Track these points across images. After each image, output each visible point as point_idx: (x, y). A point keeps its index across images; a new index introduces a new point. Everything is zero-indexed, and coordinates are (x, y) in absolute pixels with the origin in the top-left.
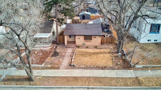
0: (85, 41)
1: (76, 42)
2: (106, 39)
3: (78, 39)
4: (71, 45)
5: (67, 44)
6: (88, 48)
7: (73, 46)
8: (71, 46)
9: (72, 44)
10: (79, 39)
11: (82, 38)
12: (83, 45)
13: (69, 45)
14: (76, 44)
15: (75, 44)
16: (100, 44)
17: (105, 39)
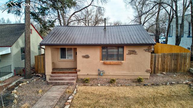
0: (104, 64)
1: (78, 69)
2: (160, 59)
3: (85, 59)
4: (63, 78)
5: (52, 73)
6: (115, 83)
7: (70, 80)
8: (62, 80)
9: (66, 75)
10: (87, 57)
11: (96, 54)
12: (99, 75)
13: (56, 78)
14: (78, 73)
15: (73, 75)
16: (147, 71)
17: (158, 61)
